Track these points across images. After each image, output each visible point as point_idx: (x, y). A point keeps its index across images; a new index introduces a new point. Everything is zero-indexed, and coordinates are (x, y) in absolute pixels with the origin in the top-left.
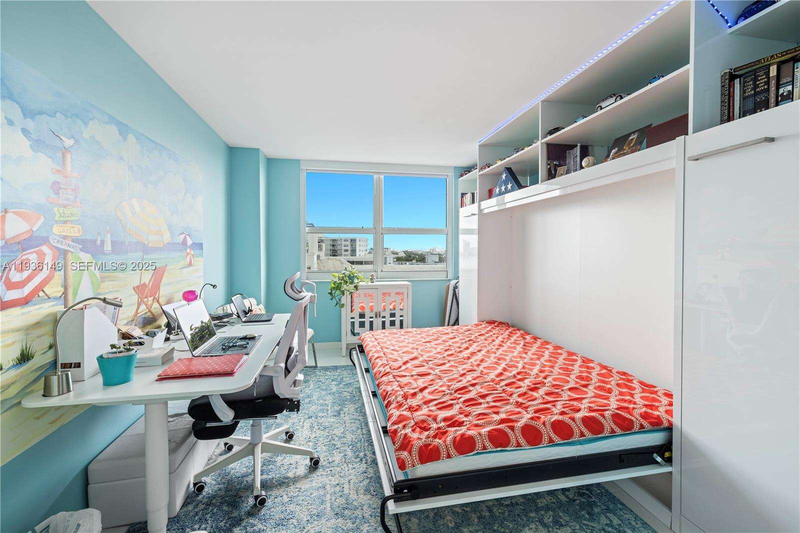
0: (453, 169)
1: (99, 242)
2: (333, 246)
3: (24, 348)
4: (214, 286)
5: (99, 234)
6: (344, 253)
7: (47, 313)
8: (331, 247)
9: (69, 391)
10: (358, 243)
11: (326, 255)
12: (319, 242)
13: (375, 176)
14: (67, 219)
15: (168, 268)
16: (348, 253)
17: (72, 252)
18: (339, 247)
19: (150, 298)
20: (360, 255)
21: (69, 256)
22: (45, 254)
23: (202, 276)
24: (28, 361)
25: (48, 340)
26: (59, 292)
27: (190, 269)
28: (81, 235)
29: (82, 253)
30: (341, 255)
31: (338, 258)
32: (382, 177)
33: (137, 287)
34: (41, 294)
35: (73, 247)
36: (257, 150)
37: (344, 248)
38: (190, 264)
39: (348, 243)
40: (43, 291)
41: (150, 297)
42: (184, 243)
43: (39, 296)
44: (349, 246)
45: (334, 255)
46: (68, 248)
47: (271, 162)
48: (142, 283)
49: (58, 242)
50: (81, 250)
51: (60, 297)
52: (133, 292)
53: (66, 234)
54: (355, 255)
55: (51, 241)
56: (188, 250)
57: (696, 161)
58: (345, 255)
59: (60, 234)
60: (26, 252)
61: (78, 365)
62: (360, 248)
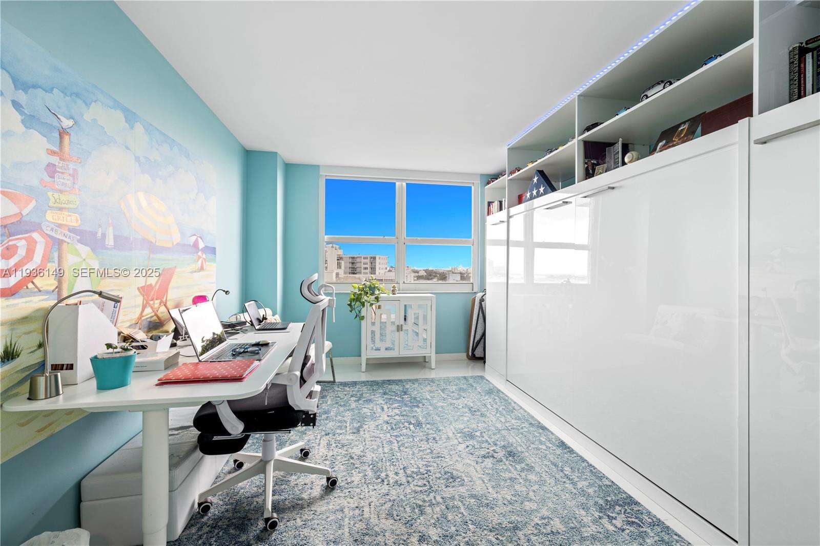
0: (479, 177)
1: (99, 235)
2: (353, 263)
3: (9, 344)
4: (227, 292)
5: (100, 226)
6: (363, 271)
7: (38, 308)
8: (351, 265)
9: (58, 394)
10: (378, 261)
11: (345, 273)
12: (338, 260)
13: (397, 184)
14: (64, 206)
15: (177, 270)
16: (368, 271)
17: (68, 243)
18: (358, 265)
19: (157, 301)
20: (380, 273)
21: (65, 246)
22: (36, 242)
23: (214, 283)
24: (12, 359)
25: (36, 338)
26: (51, 285)
27: (202, 273)
28: (80, 226)
29: (79, 244)
30: (360, 273)
31: (357, 276)
32: (404, 184)
33: (143, 288)
34: (30, 285)
35: (70, 238)
36: (275, 154)
37: (363, 266)
38: (202, 269)
39: (368, 261)
40: (33, 283)
41: (156, 299)
42: (196, 245)
43: (27, 288)
44: (369, 263)
45: (354, 273)
46: (64, 238)
47: (290, 168)
48: (147, 284)
49: (52, 229)
50: (79, 241)
51: (53, 291)
52: (137, 293)
53: (62, 222)
54: (375, 274)
55: (44, 228)
56: (200, 254)
57: (764, 145)
58: (364, 273)
59: (55, 221)
60: (14, 238)
61: (71, 367)
62: (380, 266)
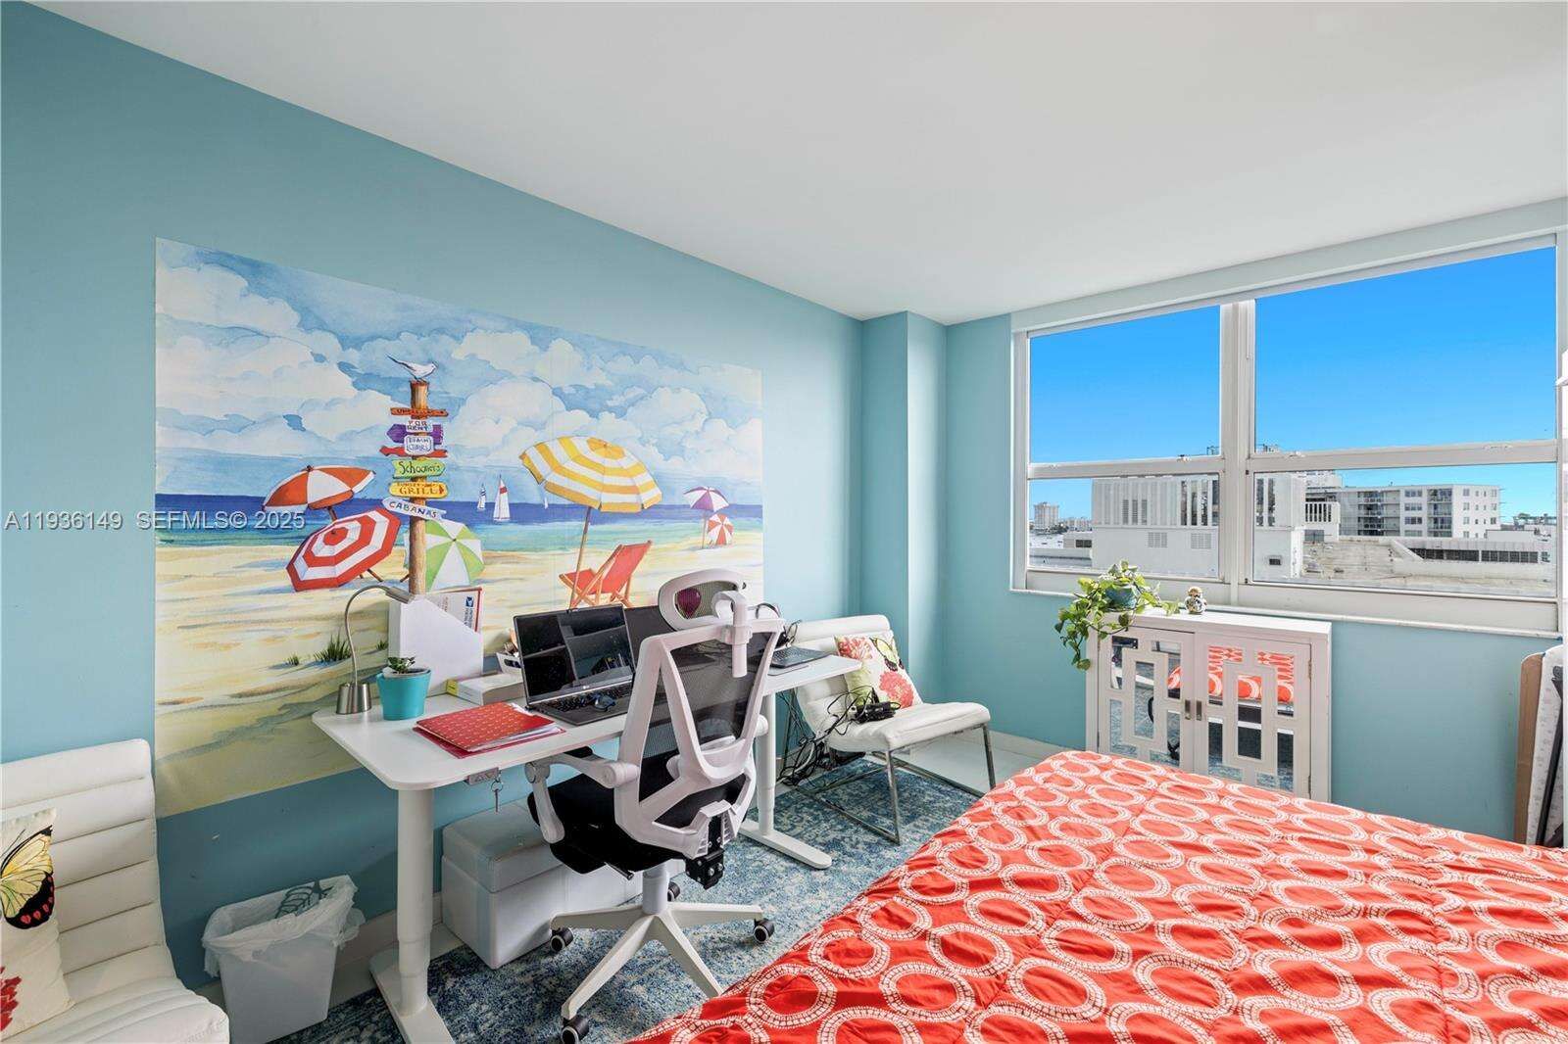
1: (482, 505)
2: (1369, 508)
3: (335, 642)
5: (483, 493)
6: (1403, 526)
7: (376, 601)
8: (1363, 513)
10: (1457, 500)
11: (1343, 531)
12: (1307, 500)
14: (417, 474)
15: (653, 547)
16: (1424, 527)
17: (426, 520)
18: (1386, 512)
19: (605, 595)
20: (1466, 534)
21: (420, 525)
22: (373, 523)
23: (759, 565)
24: (340, 659)
25: (376, 638)
26: (398, 573)
27: (720, 550)
28: (445, 496)
29: (446, 521)
30: (1396, 532)
31: (1381, 539)
33: (572, 576)
34: (366, 574)
35: (429, 513)
36: (902, 316)
37: (1404, 514)
38: (721, 541)
39: (1424, 500)
40: (369, 571)
41: (603, 592)
42: (703, 505)
43: (362, 577)
44: (1425, 507)
45: (1372, 533)
46: (420, 515)
47: (951, 337)
48: (582, 569)
49: (400, 505)
50: (444, 517)
51: (401, 581)
52: (561, 583)
53: (416, 495)
54: (1450, 534)
55: (386, 504)
56: (715, 518)
58: (1408, 533)
59: (404, 495)
60: (341, 520)
62: (1467, 513)
